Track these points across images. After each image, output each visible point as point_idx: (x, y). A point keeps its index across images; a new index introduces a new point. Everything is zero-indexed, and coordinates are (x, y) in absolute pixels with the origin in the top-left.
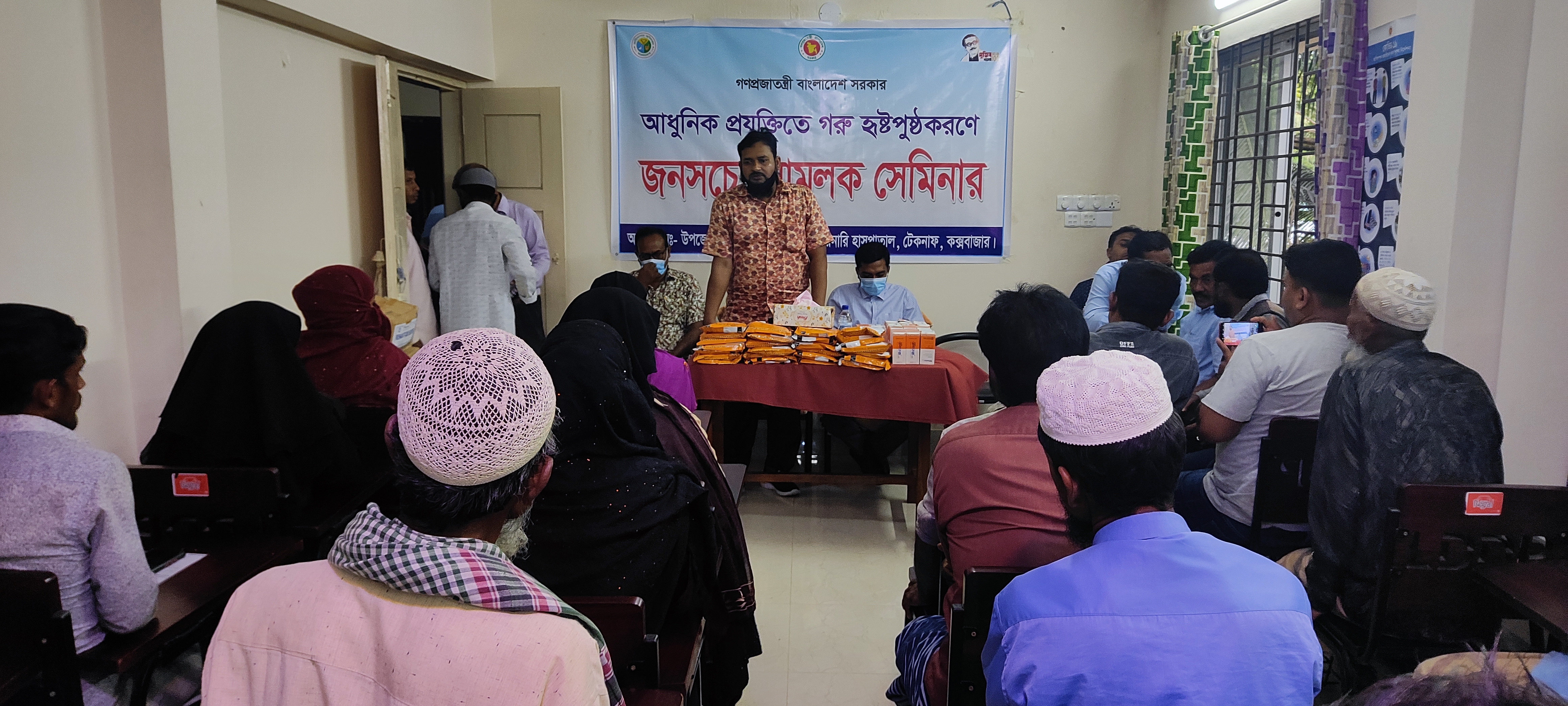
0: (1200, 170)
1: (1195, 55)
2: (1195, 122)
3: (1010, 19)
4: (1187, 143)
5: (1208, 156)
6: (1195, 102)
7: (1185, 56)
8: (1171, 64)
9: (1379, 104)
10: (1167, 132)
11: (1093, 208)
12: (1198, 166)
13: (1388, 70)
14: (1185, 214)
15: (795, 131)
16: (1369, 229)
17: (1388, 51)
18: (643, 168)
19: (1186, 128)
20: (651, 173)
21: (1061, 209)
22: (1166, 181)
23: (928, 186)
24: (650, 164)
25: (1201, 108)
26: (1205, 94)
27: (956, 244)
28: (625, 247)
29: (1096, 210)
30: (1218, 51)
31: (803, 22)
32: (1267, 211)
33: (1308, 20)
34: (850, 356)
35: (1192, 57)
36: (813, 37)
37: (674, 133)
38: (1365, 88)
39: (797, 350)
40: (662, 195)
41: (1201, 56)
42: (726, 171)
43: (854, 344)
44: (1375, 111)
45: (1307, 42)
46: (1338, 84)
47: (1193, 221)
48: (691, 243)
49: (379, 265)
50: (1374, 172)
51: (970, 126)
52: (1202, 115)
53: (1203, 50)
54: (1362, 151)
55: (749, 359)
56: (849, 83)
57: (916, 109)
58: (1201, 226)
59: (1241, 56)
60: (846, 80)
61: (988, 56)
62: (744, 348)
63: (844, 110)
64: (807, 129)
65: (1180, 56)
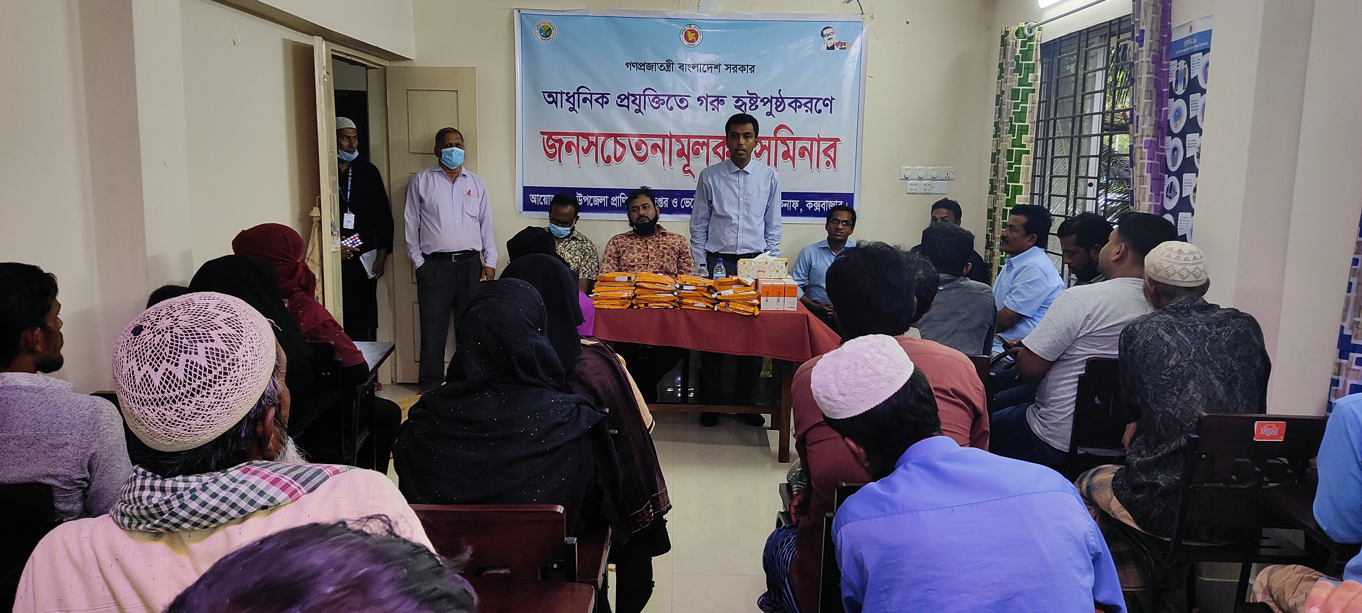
0: (1024, 146)
1: (1021, 47)
2: (1021, 105)
3: (863, 14)
4: (1014, 123)
5: (1031, 134)
6: (1021, 88)
7: (1012, 48)
8: (1000, 54)
9: (1180, 91)
10: (996, 113)
11: (930, 178)
12: (1023, 143)
13: (1188, 62)
14: (1011, 184)
15: (676, 107)
16: (1171, 198)
17: (1189, 46)
18: (544, 138)
19: (1013, 110)
20: (551, 142)
21: (904, 178)
22: (994, 155)
23: (790, 157)
24: (550, 135)
25: (1026, 93)
26: (1029, 81)
27: (814, 207)
28: (528, 206)
29: (934, 179)
30: (1041, 44)
31: (684, 13)
32: (1081, 183)
33: (1120, 19)
34: (724, 303)
35: (1019, 49)
36: (693, 26)
37: (571, 108)
38: (1169, 77)
39: (679, 297)
40: (560, 162)
41: (1027, 49)
42: (616, 142)
43: (727, 293)
44: (1176, 97)
45: (1119, 38)
46: (1147, 73)
47: (1018, 190)
48: (585, 203)
49: (315, 220)
50: (1175, 149)
51: (827, 105)
52: (1027, 100)
53: (1028, 43)
54: (1166, 131)
55: (638, 305)
56: (723, 67)
57: (780, 90)
58: (1025, 194)
59: (1060, 48)
60: (721, 65)
61: (843, 46)
62: (633, 295)
63: (719, 91)
64: (687, 106)
65: (1008, 48)
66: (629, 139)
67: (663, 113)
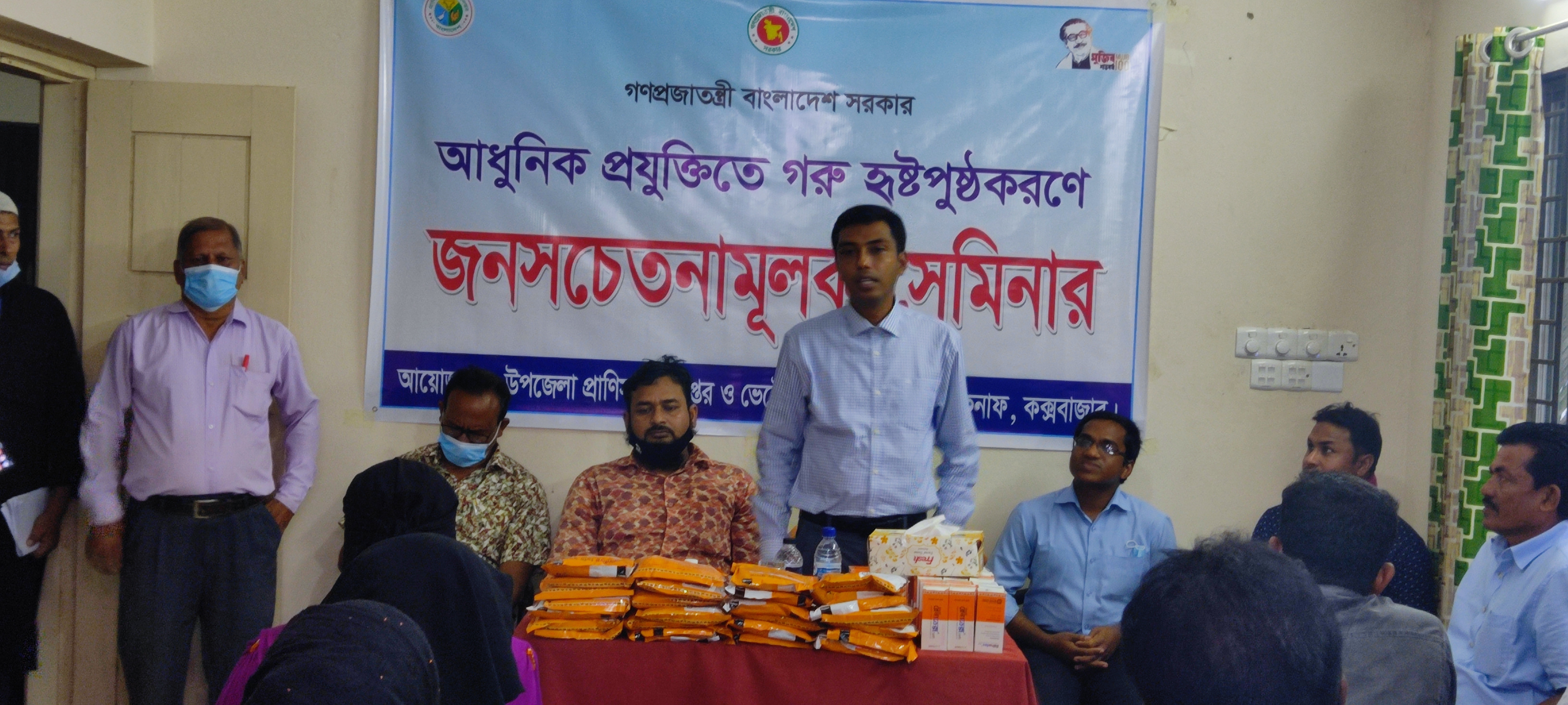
0: (1511, 294)
2: (1502, 205)
6: (1501, 167)
7: (1480, 81)
11: (1304, 354)
12: (1509, 287)
14: (1484, 377)
18: (435, 243)
20: (451, 253)
21: (1243, 352)
23: (989, 299)
24: (451, 237)
26: (1520, 154)
27: (1043, 413)
29: (1312, 357)
36: (777, 10)
40: (472, 297)
41: (1511, 84)
42: (600, 256)
47: (1499, 390)
48: (525, 391)
51: (1071, 189)
52: (1514, 193)
53: (1515, 72)
55: (638, 631)
56: (841, 100)
57: (968, 153)
60: (838, 95)
61: (1107, 60)
62: (629, 608)
63: (831, 150)
64: (760, 183)
65: (1471, 80)
66: (629, 253)
67: (707, 197)
